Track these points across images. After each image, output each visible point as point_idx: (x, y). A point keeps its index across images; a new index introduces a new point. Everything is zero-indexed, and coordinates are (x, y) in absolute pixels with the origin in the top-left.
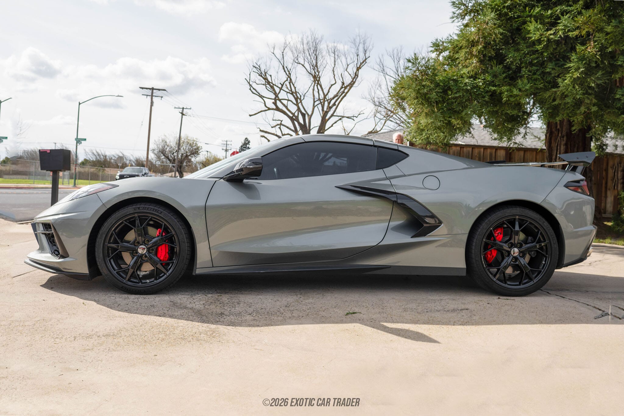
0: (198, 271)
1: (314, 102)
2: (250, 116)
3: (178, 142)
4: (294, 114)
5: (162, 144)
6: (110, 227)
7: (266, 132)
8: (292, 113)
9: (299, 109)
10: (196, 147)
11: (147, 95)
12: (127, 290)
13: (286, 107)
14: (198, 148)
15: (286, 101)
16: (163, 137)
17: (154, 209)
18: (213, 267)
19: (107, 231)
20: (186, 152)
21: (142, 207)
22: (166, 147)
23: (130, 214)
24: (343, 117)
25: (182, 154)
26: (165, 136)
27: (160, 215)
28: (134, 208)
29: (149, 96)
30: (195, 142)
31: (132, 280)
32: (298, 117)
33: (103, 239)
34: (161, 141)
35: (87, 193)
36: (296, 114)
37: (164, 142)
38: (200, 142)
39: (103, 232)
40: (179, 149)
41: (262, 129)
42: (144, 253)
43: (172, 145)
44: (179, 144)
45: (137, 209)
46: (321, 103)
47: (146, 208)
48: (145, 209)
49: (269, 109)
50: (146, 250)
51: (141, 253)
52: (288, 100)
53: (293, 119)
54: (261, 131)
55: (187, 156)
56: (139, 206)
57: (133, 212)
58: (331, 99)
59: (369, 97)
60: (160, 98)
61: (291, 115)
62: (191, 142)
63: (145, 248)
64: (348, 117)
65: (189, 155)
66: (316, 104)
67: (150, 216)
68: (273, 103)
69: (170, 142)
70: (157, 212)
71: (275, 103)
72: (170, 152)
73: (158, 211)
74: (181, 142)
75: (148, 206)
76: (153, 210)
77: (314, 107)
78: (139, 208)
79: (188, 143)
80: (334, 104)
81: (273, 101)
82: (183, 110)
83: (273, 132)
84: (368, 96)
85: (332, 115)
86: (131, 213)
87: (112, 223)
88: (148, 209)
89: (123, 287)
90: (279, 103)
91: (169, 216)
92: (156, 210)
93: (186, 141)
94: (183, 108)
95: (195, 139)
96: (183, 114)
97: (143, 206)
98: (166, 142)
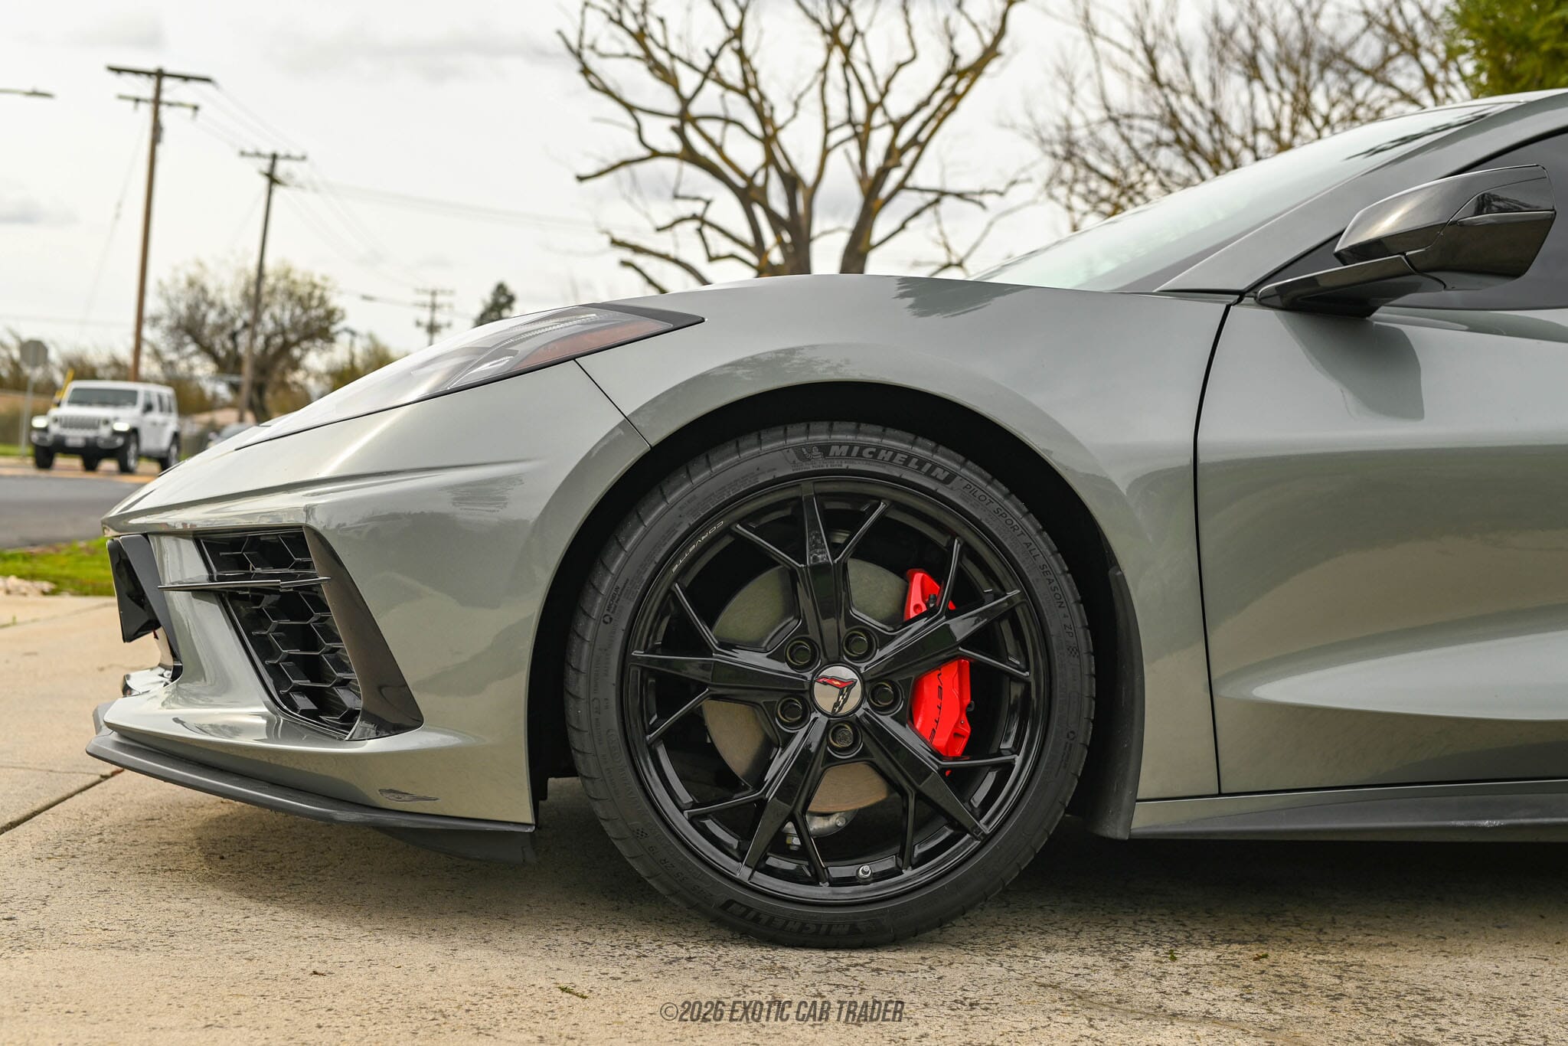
0: (1145, 820)
1: (828, 131)
2: (581, 179)
3: (252, 290)
4: (750, 180)
5: (189, 297)
6: (662, 554)
7: (637, 249)
8: (742, 175)
9: (770, 160)
10: (321, 312)
11: (137, 100)
12: (756, 919)
13: (719, 149)
14: (330, 315)
15: (719, 125)
16: (193, 270)
17: (910, 457)
18: (1220, 794)
19: (646, 577)
20: (283, 332)
21: (840, 445)
22: (203, 307)
23: (776, 481)
24: (943, 193)
25: (268, 340)
26: (200, 264)
27: (943, 491)
28: (798, 449)
29: (146, 101)
30: (317, 293)
31: (772, 861)
32: (764, 190)
33: (623, 625)
34: (183, 284)
35: (505, 360)
36: (759, 180)
37: (197, 288)
38: (340, 293)
39: (620, 583)
40: (257, 318)
41: (619, 236)
42: (844, 711)
43: (229, 303)
44: (255, 299)
45: (815, 451)
46: (856, 135)
47: (863, 447)
48: (860, 454)
49: (655, 154)
50: (858, 688)
51: (829, 710)
52: (727, 121)
53: (749, 195)
54: (615, 243)
55: (286, 346)
56: (822, 438)
57: (790, 472)
58: (905, 120)
59: (1027, 122)
60: (189, 112)
61: (741, 183)
62: (303, 291)
63: (853, 683)
64: (960, 196)
65: (297, 343)
66: (834, 138)
67: (879, 499)
68: (674, 129)
69: (220, 290)
70: (928, 474)
71: (680, 132)
72: (219, 328)
73: (934, 466)
74: (265, 288)
75: (875, 440)
76: (906, 462)
77: (826, 151)
78: (825, 449)
79: (291, 295)
80: (914, 141)
81: (676, 122)
82: (273, 166)
83: (663, 250)
84: (1022, 120)
85: (901, 186)
86: (779, 474)
87: (671, 531)
88: (875, 455)
89: (730, 902)
90: (690, 132)
91: (993, 500)
92: (921, 463)
93: (282, 285)
94: (274, 157)
95: (317, 280)
96: (272, 179)
97: (850, 437)
98: (203, 290)
